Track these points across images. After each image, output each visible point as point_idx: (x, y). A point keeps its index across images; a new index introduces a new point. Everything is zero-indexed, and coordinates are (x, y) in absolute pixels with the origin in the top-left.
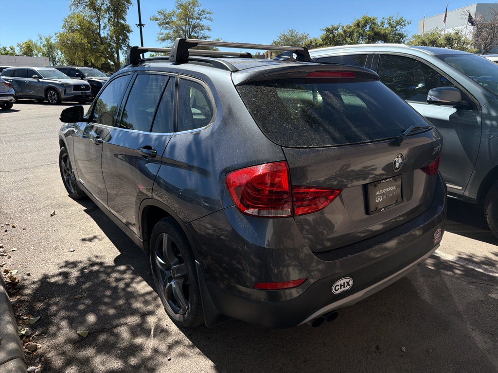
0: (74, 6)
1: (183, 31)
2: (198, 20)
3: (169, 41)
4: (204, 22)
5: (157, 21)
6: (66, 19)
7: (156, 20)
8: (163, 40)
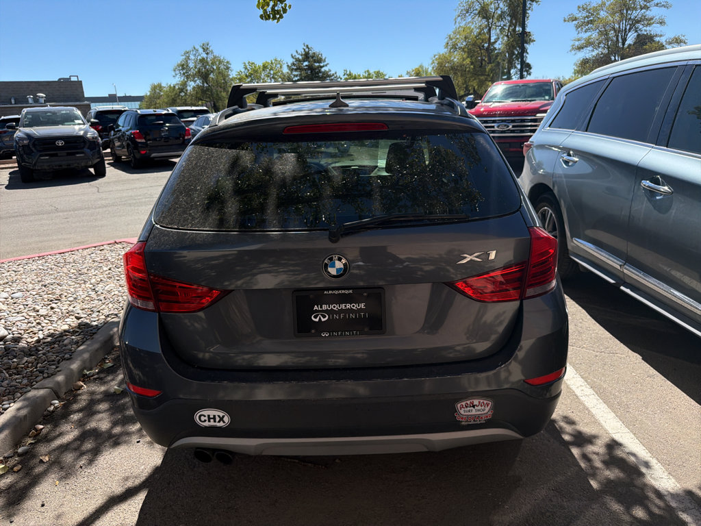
0: (459, 18)
1: (615, 30)
2: (643, 11)
3: (590, 48)
4: (654, 12)
5: (574, 22)
6: (450, 36)
7: (573, 20)
8: (580, 48)
